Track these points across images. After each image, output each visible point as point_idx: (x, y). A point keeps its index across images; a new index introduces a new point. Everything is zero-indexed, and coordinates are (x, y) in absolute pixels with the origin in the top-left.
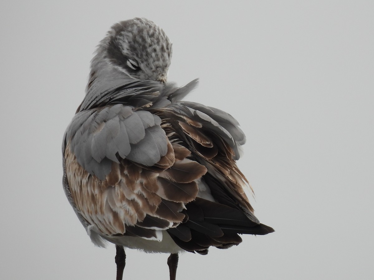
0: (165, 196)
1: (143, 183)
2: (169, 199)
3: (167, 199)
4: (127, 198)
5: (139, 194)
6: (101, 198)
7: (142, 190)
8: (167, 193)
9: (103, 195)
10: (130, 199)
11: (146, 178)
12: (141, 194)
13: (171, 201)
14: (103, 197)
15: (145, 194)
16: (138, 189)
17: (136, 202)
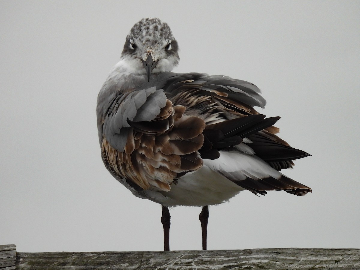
0: (181, 152)
1: (161, 150)
2: (184, 153)
3: (183, 154)
4: (156, 167)
5: (162, 160)
6: (141, 176)
7: (163, 156)
8: (181, 150)
9: (141, 174)
10: (158, 167)
11: (161, 145)
12: (163, 160)
13: (187, 154)
14: (141, 175)
15: (166, 159)
16: (160, 157)
17: (163, 167)
